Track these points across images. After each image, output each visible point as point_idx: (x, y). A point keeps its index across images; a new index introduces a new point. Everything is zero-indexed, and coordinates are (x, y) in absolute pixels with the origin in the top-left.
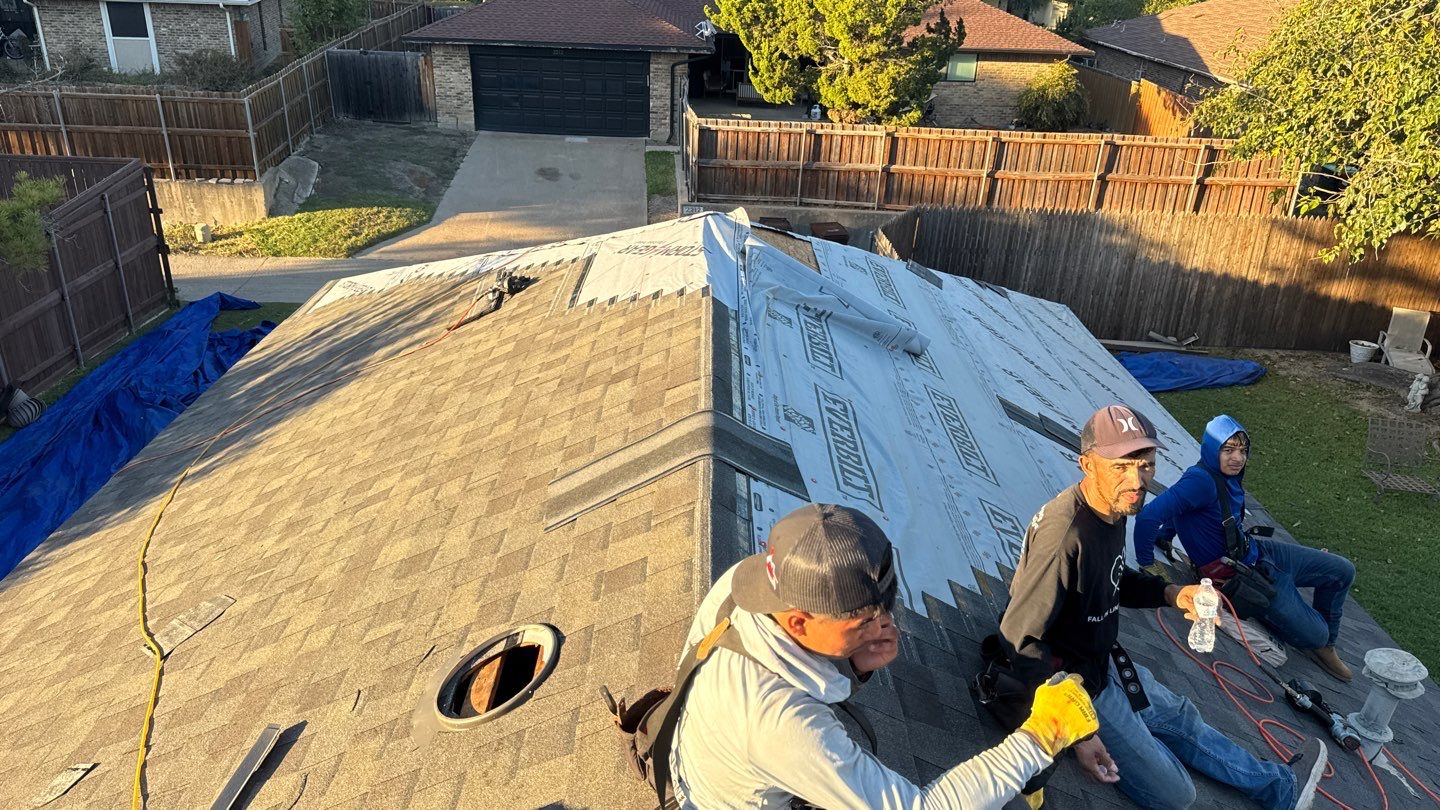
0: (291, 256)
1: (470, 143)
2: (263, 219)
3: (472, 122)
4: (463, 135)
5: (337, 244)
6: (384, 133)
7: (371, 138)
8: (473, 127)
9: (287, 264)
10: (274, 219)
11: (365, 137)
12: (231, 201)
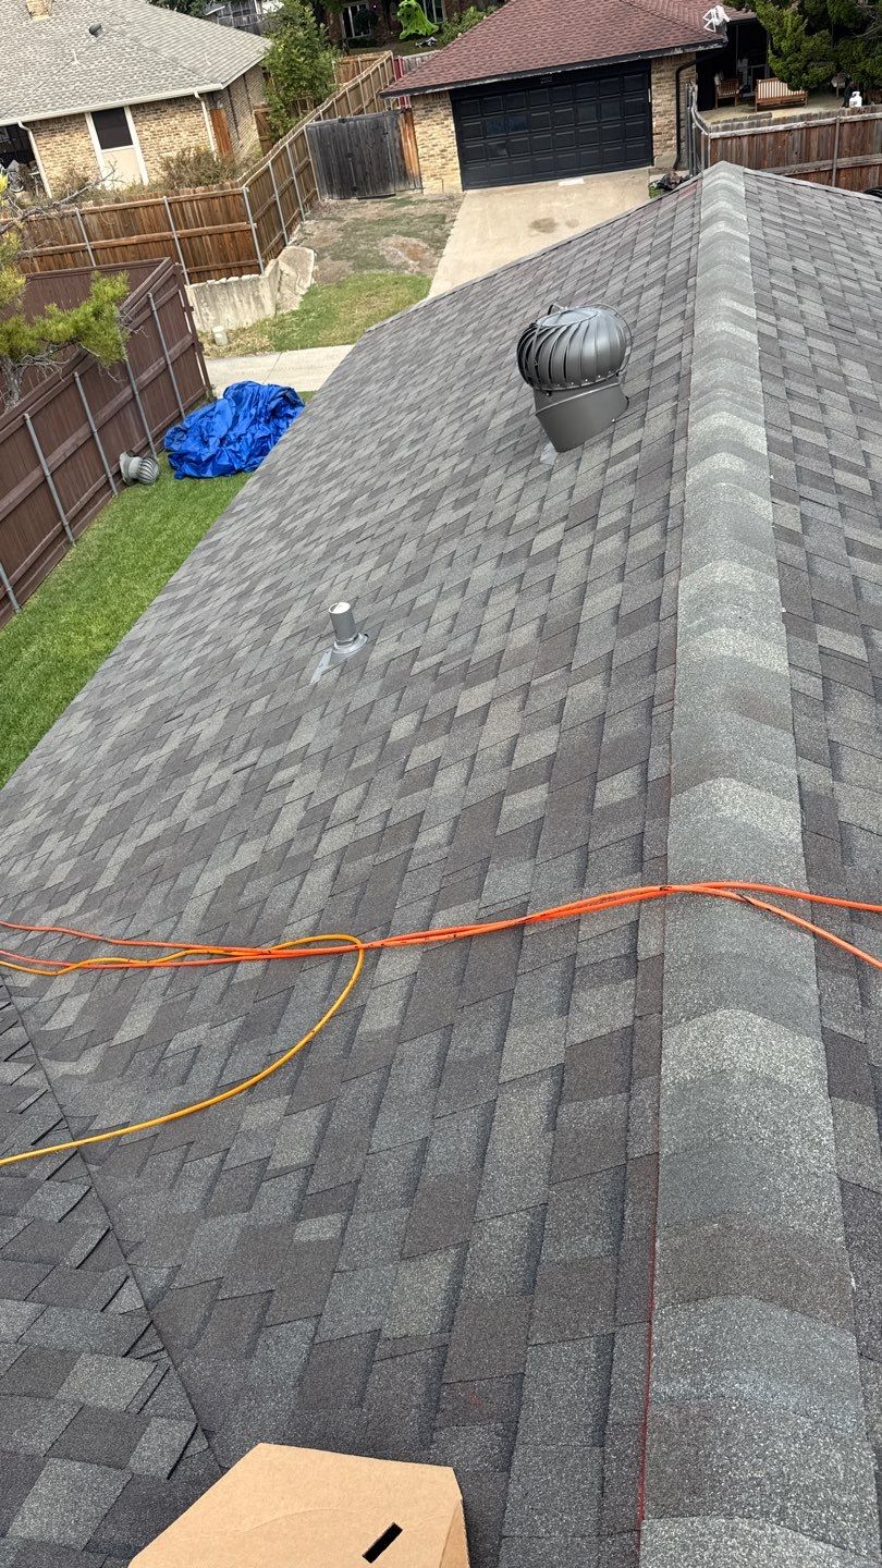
1: (458, 206)
2: (273, 313)
3: (458, 181)
4: (451, 198)
6: (372, 209)
7: (359, 216)
8: (461, 186)
11: (353, 216)
12: (241, 301)
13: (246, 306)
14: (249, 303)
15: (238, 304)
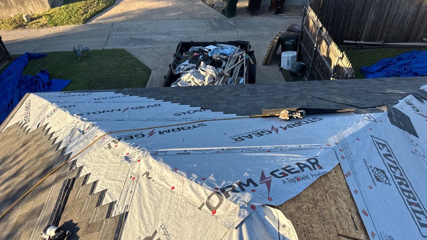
0: (62, 25)
2: (50, 9)
5: (79, 18)
9: (60, 30)
10: (53, 9)
12: (35, 4)
13: (38, 6)
14: (39, 4)
15: (34, 4)
